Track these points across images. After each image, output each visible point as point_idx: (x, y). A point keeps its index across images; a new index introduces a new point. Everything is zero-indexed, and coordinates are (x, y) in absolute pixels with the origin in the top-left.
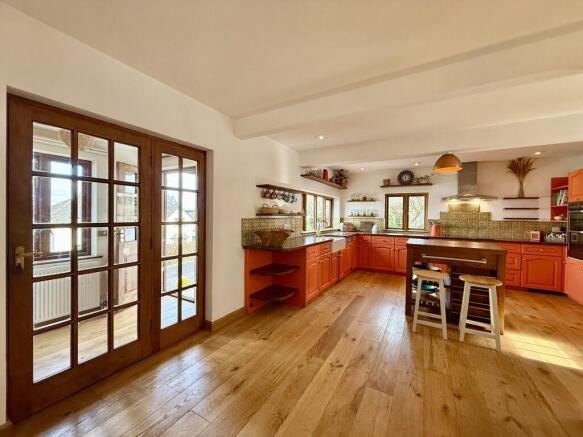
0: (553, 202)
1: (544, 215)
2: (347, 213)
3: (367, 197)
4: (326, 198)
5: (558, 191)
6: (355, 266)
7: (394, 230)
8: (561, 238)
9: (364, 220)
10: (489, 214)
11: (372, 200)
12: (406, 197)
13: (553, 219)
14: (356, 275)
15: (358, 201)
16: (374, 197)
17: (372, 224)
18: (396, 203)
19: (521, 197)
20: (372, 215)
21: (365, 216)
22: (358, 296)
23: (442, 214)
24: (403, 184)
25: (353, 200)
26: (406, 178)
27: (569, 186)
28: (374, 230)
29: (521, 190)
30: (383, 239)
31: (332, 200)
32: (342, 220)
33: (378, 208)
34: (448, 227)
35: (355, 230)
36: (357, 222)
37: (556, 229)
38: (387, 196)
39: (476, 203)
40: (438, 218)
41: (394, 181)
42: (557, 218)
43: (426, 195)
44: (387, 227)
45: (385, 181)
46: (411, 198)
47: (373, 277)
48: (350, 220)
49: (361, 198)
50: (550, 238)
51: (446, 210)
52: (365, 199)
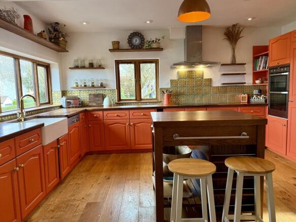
0: (254, 68)
1: (248, 80)
2: (71, 84)
3: (95, 62)
4: (37, 64)
5: (258, 57)
6: (85, 151)
7: (128, 102)
8: (261, 99)
9: (94, 92)
10: (210, 80)
11: (100, 67)
12: (137, 64)
13: (254, 82)
14: (88, 162)
15: (83, 67)
16: (103, 63)
17: (103, 97)
18: (127, 71)
19: (234, 63)
20: (102, 86)
21: (93, 86)
22: (89, 205)
23: (172, 81)
24: (133, 48)
25: (77, 67)
26: (136, 41)
27: (270, 52)
28: (106, 104)
29: (234, 57)
30: (116, 113)
31: (47, 67)
32: (64, 93)
33: (107, 76)
34: (178, 95)
35: (82, 104)
36: (84, 96)
37: (256, 92)
38: (118, 63)
39: (201, 69)
40: (169, 86)
41: (124, 44)
42: (257, 82)
43: (156, 62)
44: (120, 99)
45: (114, 43)
46: (142, 65)
47: (108, 161)
48: (76, 93)
49: (87, 64)
50: (254, 100)
51: (175, 77)
52: (91, 66)
